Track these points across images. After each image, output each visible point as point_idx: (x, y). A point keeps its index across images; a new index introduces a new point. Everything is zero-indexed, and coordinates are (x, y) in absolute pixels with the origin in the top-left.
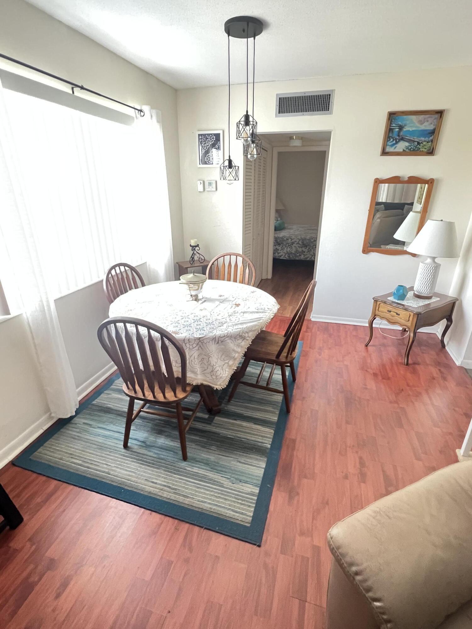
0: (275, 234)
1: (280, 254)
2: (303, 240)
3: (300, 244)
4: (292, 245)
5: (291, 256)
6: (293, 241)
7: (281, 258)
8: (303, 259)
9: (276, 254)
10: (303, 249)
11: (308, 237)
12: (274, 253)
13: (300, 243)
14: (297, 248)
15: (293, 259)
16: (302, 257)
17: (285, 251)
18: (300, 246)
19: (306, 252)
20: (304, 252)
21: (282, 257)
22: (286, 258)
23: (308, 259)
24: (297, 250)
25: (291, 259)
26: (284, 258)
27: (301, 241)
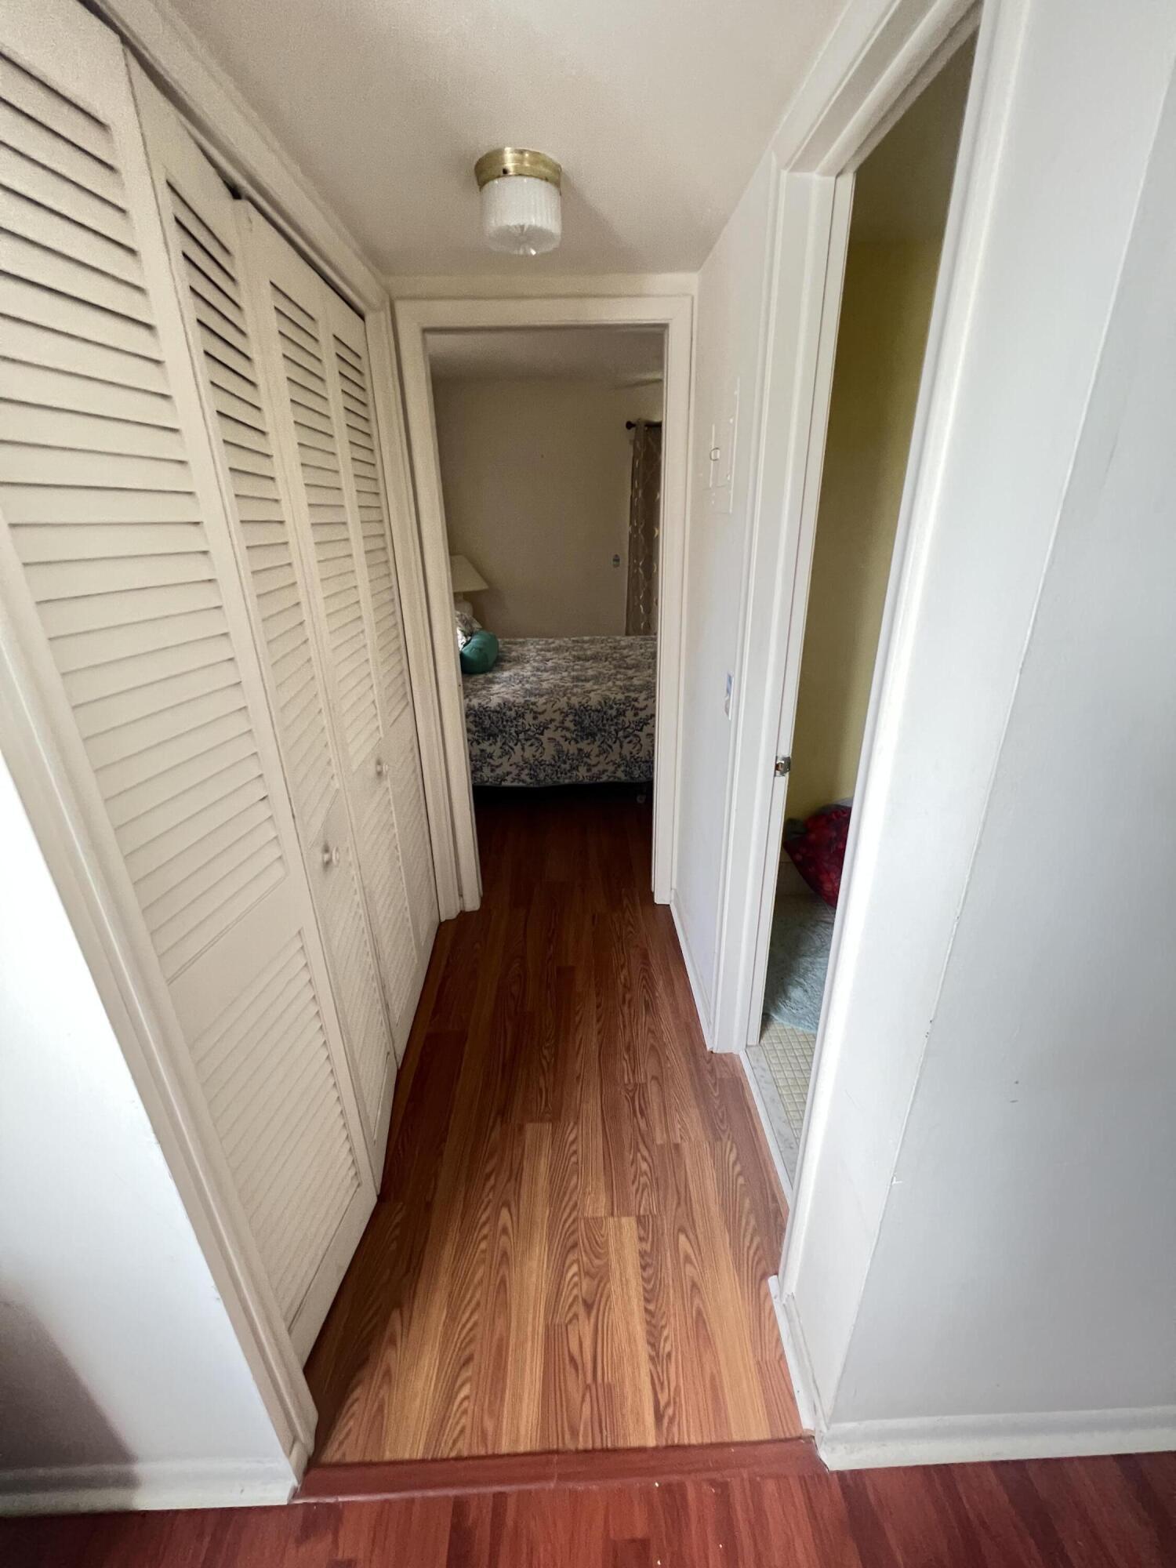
0: (467, 693)
1: (499, 771)
2: (580, 713)
3: (568, 729)
4: (542, 734)
5: (542, 776)
6: (541, 718)
7: (504, 784)
8: (586, 781)
9: (486, 772)
10: (583, 745)
11: (594, 700)
12: (475, 770)
13: (569, 724)
14: (558, 744)
15: (549, 782)
16: (582, 775)
17: (516, 757)
18: (568, 735)
19: (593, 754)
20: (588, 756)
21: (509, 778)
22: (523, 781)
23: (604, 778)
24: (560, 752)
25: (542, 784)
26: (515, 784)
27: (571, 717)
